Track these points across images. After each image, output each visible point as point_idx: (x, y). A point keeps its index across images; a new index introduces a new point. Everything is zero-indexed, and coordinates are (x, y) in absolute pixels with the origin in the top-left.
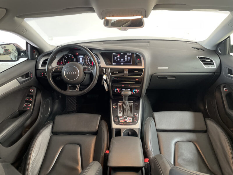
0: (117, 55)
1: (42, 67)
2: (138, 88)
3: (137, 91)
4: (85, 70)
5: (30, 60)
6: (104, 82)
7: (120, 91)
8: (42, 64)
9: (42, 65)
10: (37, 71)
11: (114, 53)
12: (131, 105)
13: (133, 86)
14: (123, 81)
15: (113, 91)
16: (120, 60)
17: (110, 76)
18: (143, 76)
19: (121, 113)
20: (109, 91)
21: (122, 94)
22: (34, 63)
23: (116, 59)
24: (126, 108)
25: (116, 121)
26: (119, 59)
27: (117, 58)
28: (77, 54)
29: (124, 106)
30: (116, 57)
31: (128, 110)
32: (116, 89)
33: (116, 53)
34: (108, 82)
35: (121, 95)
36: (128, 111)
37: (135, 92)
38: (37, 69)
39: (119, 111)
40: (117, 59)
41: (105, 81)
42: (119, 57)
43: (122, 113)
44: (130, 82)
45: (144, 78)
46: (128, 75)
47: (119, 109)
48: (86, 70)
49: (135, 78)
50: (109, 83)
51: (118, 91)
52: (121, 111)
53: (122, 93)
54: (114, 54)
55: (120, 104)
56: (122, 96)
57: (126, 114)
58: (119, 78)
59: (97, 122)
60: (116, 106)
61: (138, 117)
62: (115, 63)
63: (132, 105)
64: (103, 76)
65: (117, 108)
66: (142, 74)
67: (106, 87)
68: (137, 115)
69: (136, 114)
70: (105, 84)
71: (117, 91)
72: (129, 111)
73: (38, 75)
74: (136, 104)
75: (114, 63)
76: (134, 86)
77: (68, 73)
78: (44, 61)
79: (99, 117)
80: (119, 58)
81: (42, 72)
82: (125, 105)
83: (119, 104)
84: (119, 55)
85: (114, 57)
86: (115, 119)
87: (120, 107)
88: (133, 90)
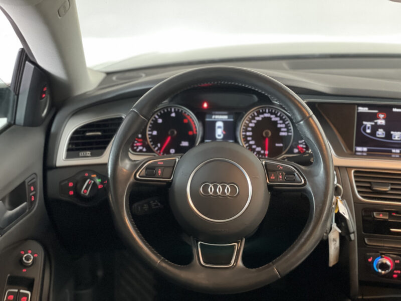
0: (375, 114)
1: (68, 157)
4: (273, 177)
5: (19, 125)
7: (397, 266)
8: (70, 144)
9: (69, 150)
10: (50, 174)
11: (363, 105)
15: (366, 267)
16: (389, 136)
17: (356, 202)
22: (37, 139)
23: (368, 131)
26: (381, 133)
27: (375, 128)
28: (205, 105)
30: (368, 124)
33: (370, 107)
34: (351, 227)
38: (49, 164)
40: (374, 132)
41: (334, 225)
42: (381, 122)
48: (277, 177)
50: (355, 233)
51: (390, 268)
54: (362, 109)
58: (394, 211)
62: (365, 149)
67: (334, 247)
71: (383, 266)
73: (53, 191)
75: (359, 149)
77: (205, 188)
78: (76, 132)
80: (381, 127)
81: (69, 180)
84: (382, 116)
85: (360, 124)
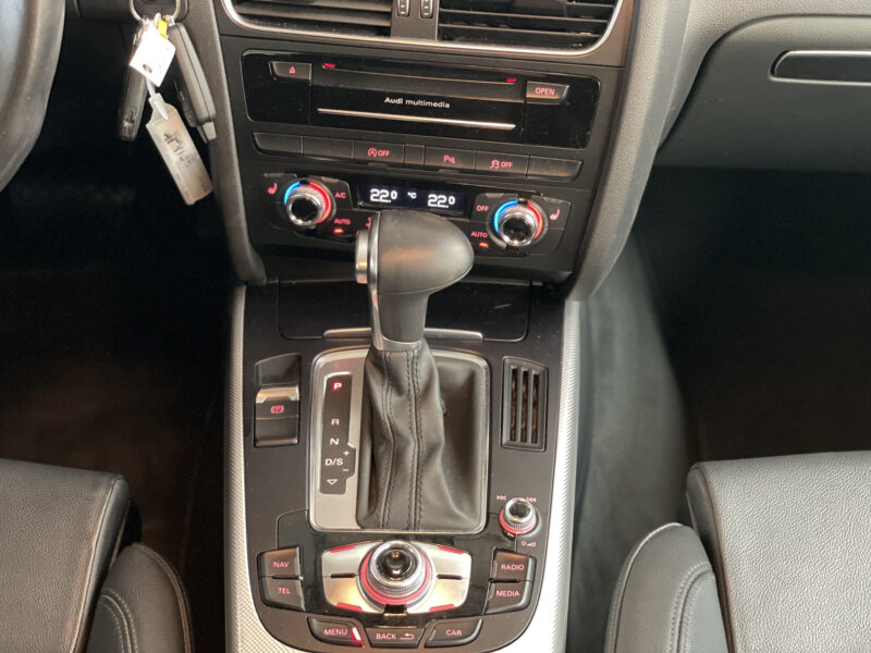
2: (550, 187)
3: (530, 218)
6: (148, 111)
7: (342, 208)
12: (460, 377)
13: (495, 165)
14: (375, 101)
15: (265, 210)
17: (229, 32)
18: (618, 48)
19: (340, 489)
20: (212, 205)
21: (361, 264)
24: (402, 426)
25: (278, 591)
29: (385, 399)
31: (432, 450)
32: (295, 191)
34: (204, 102)
35: (353, 271)
36: (425, 461)
37: (516, 227)
39: (328, 452)
41: (157, 101)
43: (352, 482)
44: (459, 109)
45: (623, 73)
46: (446, 35)
47: (328, 432)
49: (525, 76)
50: (218, 121)
51: (323, 215)
52: (349, 462)
53: (362, 247)
55: (334, 364)
56: (364, 289)
57: (397, 505)
58: (333, 59)
59: (73, 568)
60: (293, 393)
61: (542, 538)
63: (472, 379)
64: (135, 26)
65: (297, 415)
66: (601, 29)
67: (179, 157)
68: (530, 520)
69: (519, 511)
70: (165, 127)
71: (304, 208)
72: (438, 466)
74: (525, 365)
76: (507, 166)
79: (104, 499)
82: (395, 384)
83: (321, 360)
86: (274, 562)
87: (338, 402)
88: (495, 205)
